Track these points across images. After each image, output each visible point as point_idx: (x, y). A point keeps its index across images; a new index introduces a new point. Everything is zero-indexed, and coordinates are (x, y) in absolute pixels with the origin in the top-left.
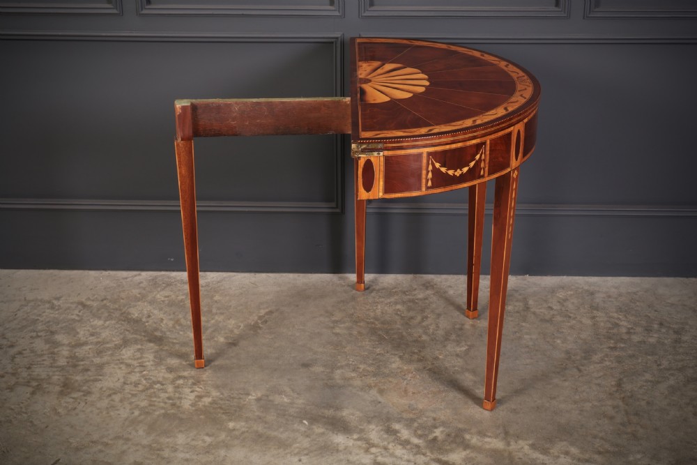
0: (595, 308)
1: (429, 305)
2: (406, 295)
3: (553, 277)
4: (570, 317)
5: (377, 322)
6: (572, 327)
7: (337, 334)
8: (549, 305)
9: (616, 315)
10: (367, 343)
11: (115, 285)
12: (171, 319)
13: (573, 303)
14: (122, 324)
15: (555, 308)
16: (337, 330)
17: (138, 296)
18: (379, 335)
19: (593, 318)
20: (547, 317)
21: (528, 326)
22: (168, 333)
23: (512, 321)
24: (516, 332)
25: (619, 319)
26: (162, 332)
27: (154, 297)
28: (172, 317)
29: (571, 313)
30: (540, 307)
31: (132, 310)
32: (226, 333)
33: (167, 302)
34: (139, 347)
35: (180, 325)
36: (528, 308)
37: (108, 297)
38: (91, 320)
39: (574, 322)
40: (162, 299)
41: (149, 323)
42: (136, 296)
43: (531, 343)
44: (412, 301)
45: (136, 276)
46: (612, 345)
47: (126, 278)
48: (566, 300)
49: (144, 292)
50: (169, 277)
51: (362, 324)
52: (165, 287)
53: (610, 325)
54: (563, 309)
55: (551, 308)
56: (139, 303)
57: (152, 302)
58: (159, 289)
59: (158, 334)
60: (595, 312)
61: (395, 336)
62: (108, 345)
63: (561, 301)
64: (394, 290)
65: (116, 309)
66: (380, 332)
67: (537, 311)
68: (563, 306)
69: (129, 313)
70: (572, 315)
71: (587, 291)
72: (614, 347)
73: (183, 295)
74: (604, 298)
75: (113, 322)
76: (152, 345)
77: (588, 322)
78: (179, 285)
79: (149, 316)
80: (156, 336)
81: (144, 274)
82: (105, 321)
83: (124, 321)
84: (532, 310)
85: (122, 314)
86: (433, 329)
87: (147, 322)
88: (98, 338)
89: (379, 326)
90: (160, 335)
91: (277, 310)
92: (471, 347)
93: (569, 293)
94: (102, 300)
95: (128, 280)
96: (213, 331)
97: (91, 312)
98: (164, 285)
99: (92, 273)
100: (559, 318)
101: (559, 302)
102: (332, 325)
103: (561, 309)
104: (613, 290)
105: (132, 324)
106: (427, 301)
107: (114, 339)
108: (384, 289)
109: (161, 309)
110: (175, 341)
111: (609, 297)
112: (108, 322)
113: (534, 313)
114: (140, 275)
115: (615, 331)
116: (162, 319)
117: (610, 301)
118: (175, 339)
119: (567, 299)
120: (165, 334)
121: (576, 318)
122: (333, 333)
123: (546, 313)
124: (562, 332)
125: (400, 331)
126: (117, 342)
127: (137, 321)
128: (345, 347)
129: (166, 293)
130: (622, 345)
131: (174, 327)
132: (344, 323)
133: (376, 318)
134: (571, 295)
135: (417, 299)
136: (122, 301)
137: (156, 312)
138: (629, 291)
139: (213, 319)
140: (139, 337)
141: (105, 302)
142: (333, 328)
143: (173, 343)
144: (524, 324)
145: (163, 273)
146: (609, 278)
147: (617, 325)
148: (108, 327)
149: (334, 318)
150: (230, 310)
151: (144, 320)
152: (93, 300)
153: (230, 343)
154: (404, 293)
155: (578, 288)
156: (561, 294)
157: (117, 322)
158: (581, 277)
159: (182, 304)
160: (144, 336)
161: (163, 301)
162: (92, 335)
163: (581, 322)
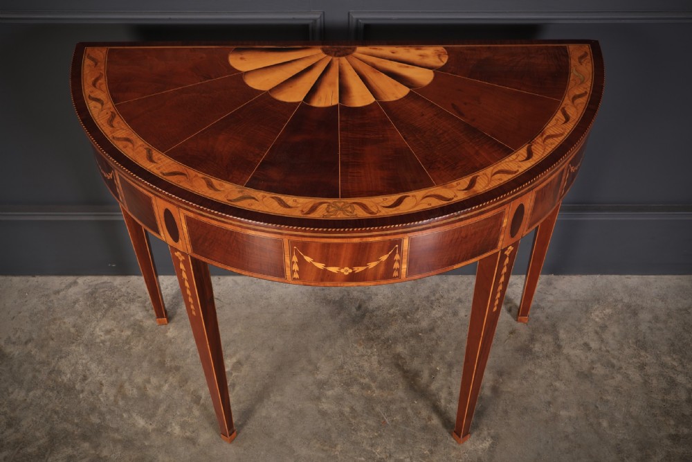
0: (642, 345)
1: (437, 344)
2: (409, 322)
3: (584, 277)
4: (613, 366)
5: (373, 384)
6: (617, 390)
7: (324, 414)
8: (586, 339)
9: (667, 359)
10: (364, 434)
11: (43, 308)
12: (113, 384)
13: (614, 334)
14: (49, 397)
15: (593, 345)
16: (325, 406)
17: (72, 330)
18: (378, 415)
19: (642, 367)
20: (585, 367)
21: (563, 387)
22: (108, 417)
23: (542, 377)
24: (549, 403)
25: (673, 368)
26: (101, 414)
27: (92, 334)
28: (113, 378)
29: (614, 357)
30: (573, 344)
31: (64, 365)
32: (182, 416)
33: (108, 344)
34: (69, 451)
35: (124, 397)
36: (559, 347)
37: (34, 336)
38: (10, 390)
39: (619, 377)
40: (103, 338)
41: (85, 393)
42: (69, 332)
43: (570, 430)
44: (415, 334)
45: (70, 286)
46: (673, 432)
47: (58, 292)
48: (604, 327)
49: (79, 321)
50: (112, 288)
51: (355, 389)
52: (107, 310)
53: (664, 385)
54: (604, 348)
55: (587, 346)
56: (73, 347)
57: (89, 345)
58: (99, 314)
59: (95, 419)
60: (643, 353)
61: (398, 418)
62: (29, 450)
63: (598, 329)
64: (391, 311)
65: (42, 363)
66: (378, 409)
67: (572, 352)
68: (602, 341)
69: (59, 372)
70: (615, 361)
71: (629, 306)
72: (676, 435)
73: (128, 327)
74: (650, 322)
75: (38, 392)
76: (86, 445)
77: (636, 376)
78: (124, 305)
79: (85, 378)
80: (92, 425)
81: (81, 280)
82: (29, 390)
83: (52, 389)
84: (565, 351)
85: (50, 373)
86: (445, 399)
87: (82, 391)
88: (17, 431)
89: (377, 393)
90: (98, 421)
91: (248, 358)
92: (496, 439)
93: (608, 311)
94: (26, 343)
95: (61, 293)
96: (166, 411)
97: (11, 369)
98: (105, 305)
99: (16, 280)
100: (600, 370)
101: (597, 333)
102: (316, 392)
103: (600, 349)
104: (660, 304)
105: (62, 395)
106: (433, 335)
107: (38, 434)
108: (378, 308)
109: (100, 362)
110: (117, 436)
111: (656, 319)
112: (31, 394)
113: (568, 358)
114: (75, 283)
115: (671, 397)
116: (102, 384)
117: (659, 329)
118: (117, 430)
119: (606, 327)
120: (104, 420)
121: (621, 368)
122: (319, 411)
123: (583, 358)
124: (607, 401)
125: (404, 405)
126: (41, 442)
127: (69, 389)
128: (336, 445)
129: (107, 324)
130: (686, 431)
131: (116, 402)
132: (332, 387)
133: (373, 377)
134: (610, 317)
135: (421, 332)
136: (51, 343)
137: (93, 366)
138: (680, 305)
139: (166, 381)
140: (69, 427)
141: (29, 346)
142: (319, 399)
143: (115, 441)
144: (557, 384)
145: (105, 278)
146: (652, 278)
147: (673, 383)
148: (31, 404)
149: (320, 377)
150: (188, 361)
151: (78, 387)
152: (14, 343)
153: (188, 438)
154: (405, 316)
155: (616, 301)
156: (597, 315)
157: (43, 394)
158: (617, 276)
159: (126, 348)
160: (77, 425)
161: (103, 342)
162: (9, 425)
163: (627, 377)
